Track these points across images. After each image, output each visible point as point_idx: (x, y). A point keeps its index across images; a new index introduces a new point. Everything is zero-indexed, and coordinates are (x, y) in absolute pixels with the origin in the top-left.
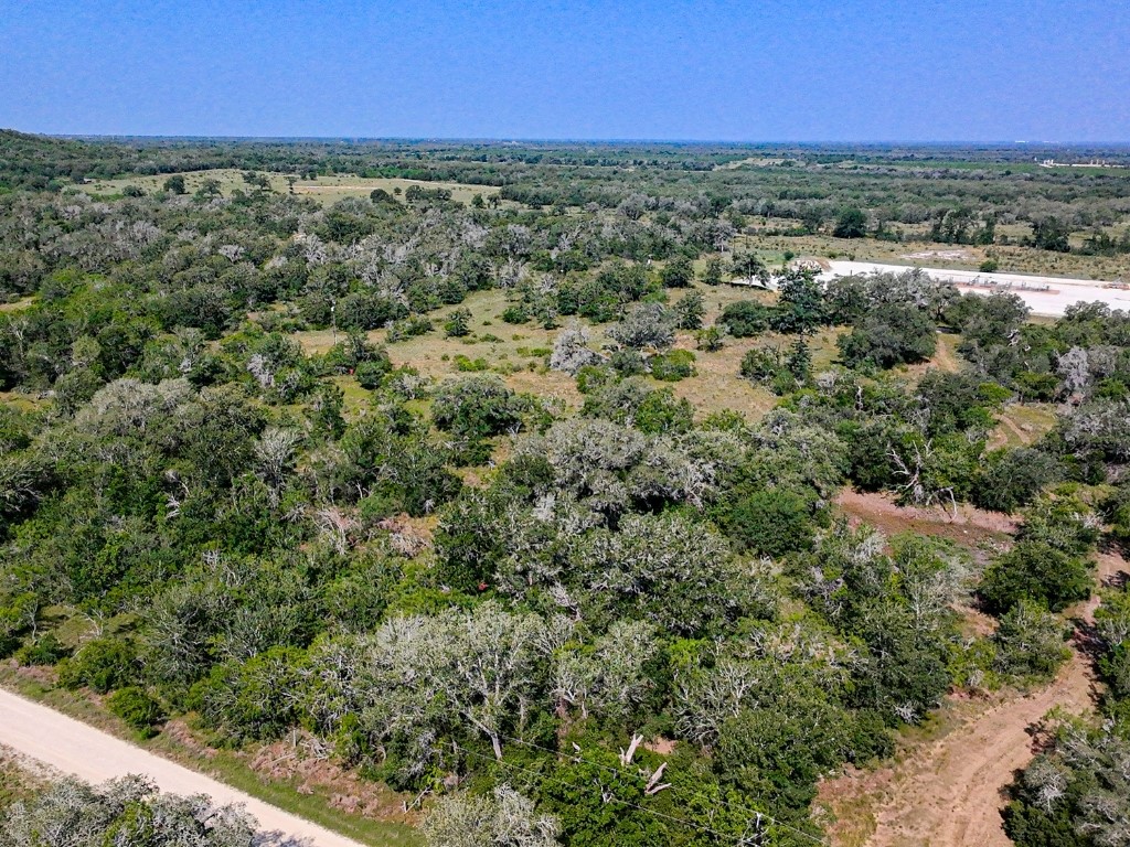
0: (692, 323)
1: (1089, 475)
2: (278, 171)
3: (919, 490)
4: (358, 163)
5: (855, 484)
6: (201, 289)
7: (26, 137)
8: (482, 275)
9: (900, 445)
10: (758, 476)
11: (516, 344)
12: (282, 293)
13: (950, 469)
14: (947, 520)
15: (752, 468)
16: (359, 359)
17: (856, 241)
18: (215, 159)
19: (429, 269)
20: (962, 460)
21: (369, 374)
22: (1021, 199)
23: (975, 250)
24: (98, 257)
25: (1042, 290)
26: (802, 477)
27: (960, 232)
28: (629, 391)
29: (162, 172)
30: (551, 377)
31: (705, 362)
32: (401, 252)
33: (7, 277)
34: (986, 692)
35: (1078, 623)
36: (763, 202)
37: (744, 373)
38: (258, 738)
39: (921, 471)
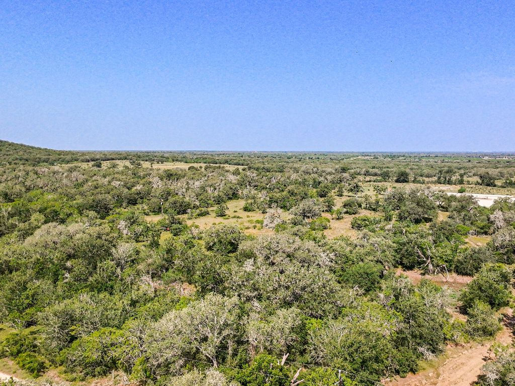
0: (329, 210)
1: (507, 260)
2: (147, 161)
3: (431, 267)
4: (184, 157)
5: (403, 267)
6: (100, 197)
7: (28, 147)
8: (234, 193)
9: (421, 247)
10: (355, 260)
11: (248, 219)
12: (139, 201)
13: (444, 257)
14: (445, 280)
15: (353, 256)
16: (172, 223)
17: (405, 184)
18: (117, 156)
19: (210, 190)
20: (449, 252)
21: (176, 229)
22: (475, 169)
23: (456, 186)
24: (53, 187)
25: (485, 199)
26: (375, 259)
27: (449, 179)
28: (298, 231)
29: (92, 161)
30: (263, 231)
31: (334, 224)
32: (197, 184)
33: (6, 195)
34: (463, 344)
35: (505, 315)
36: (364, 170)
37: (353, 228)
38: (94, 376)
39: (431, 258)
